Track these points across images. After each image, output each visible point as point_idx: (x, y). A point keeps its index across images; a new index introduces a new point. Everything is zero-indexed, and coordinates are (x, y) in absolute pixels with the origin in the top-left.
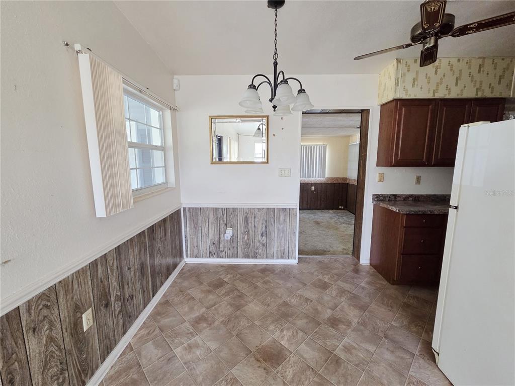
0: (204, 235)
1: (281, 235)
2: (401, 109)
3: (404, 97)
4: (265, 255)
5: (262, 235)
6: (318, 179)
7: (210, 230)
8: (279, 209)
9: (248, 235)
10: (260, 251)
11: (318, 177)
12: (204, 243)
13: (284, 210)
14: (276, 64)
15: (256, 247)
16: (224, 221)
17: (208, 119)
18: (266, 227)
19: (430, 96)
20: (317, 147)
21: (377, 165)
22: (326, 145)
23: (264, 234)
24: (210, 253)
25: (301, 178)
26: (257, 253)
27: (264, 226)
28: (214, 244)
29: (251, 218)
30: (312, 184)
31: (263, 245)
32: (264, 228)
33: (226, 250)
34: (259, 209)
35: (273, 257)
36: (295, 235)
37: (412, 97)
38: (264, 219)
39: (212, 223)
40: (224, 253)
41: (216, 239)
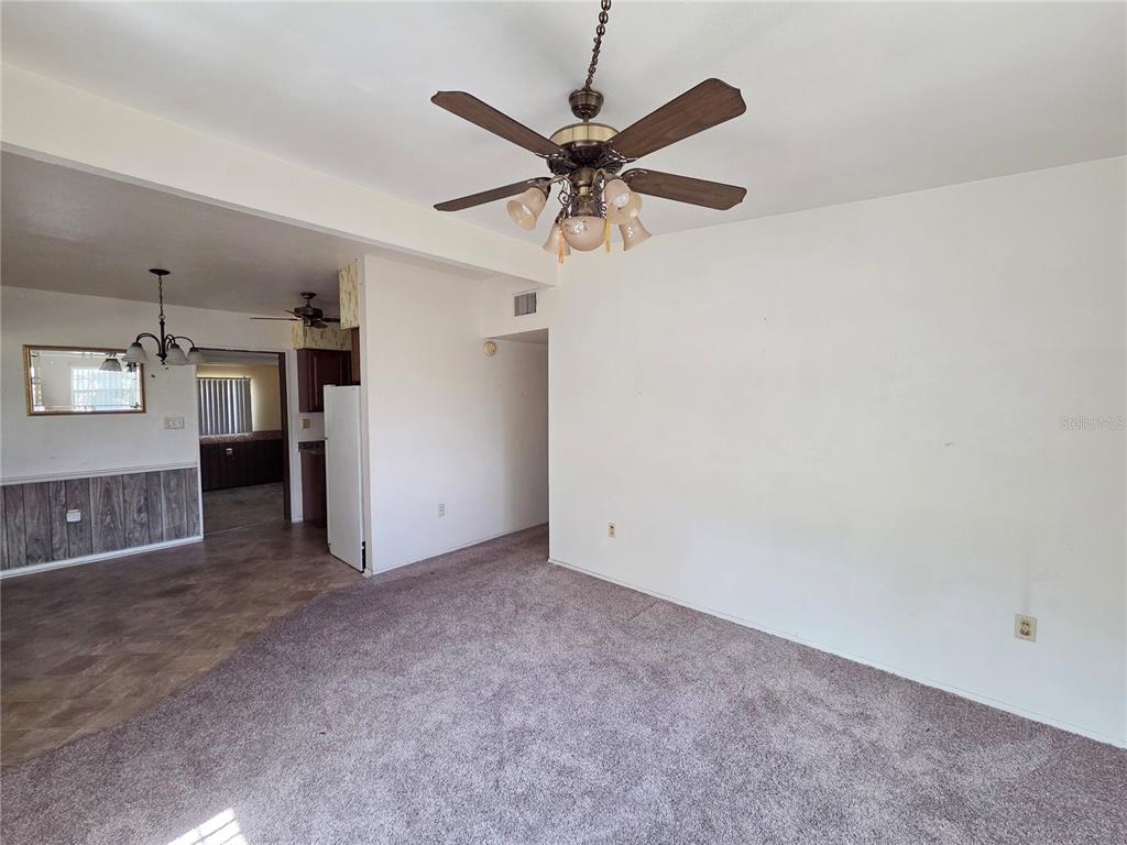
0: (14, 528)
1: (174, 505)
2: (312, 358)
3: (314, 347)
4: (147, 539)
5: (139, 511)
6: (237, 435)
7: (28, 520)
8: (168, 473)
9: (113, 513)
10: (137, 534)
11: (239, 432)
12: (13, 543)
13: (176, 472)
14: (162, 324)
15: (128, 531)
16: (61, 501)
17: (20, 350)
18: (146, 499)
19: (338, 348)
20: (231, 382)
21: (300, 411)
22: (249, 379)
23: (144, 509)
24: (28, 557)
25: (201, 434)
26: (130, 539)
27: (142, 498)
28: (37, 540)
29: (118, 489)
30: (228, 445)
31: (142, 525)
32: (142, 501)
33: (65, 545)
34: (131, 476)
35: (161, 539)
36: (198, 504)
37: (322, 348)
38: (141, 488)
39: (33, 509)
40: (62, 550)
41: (43, 531)
